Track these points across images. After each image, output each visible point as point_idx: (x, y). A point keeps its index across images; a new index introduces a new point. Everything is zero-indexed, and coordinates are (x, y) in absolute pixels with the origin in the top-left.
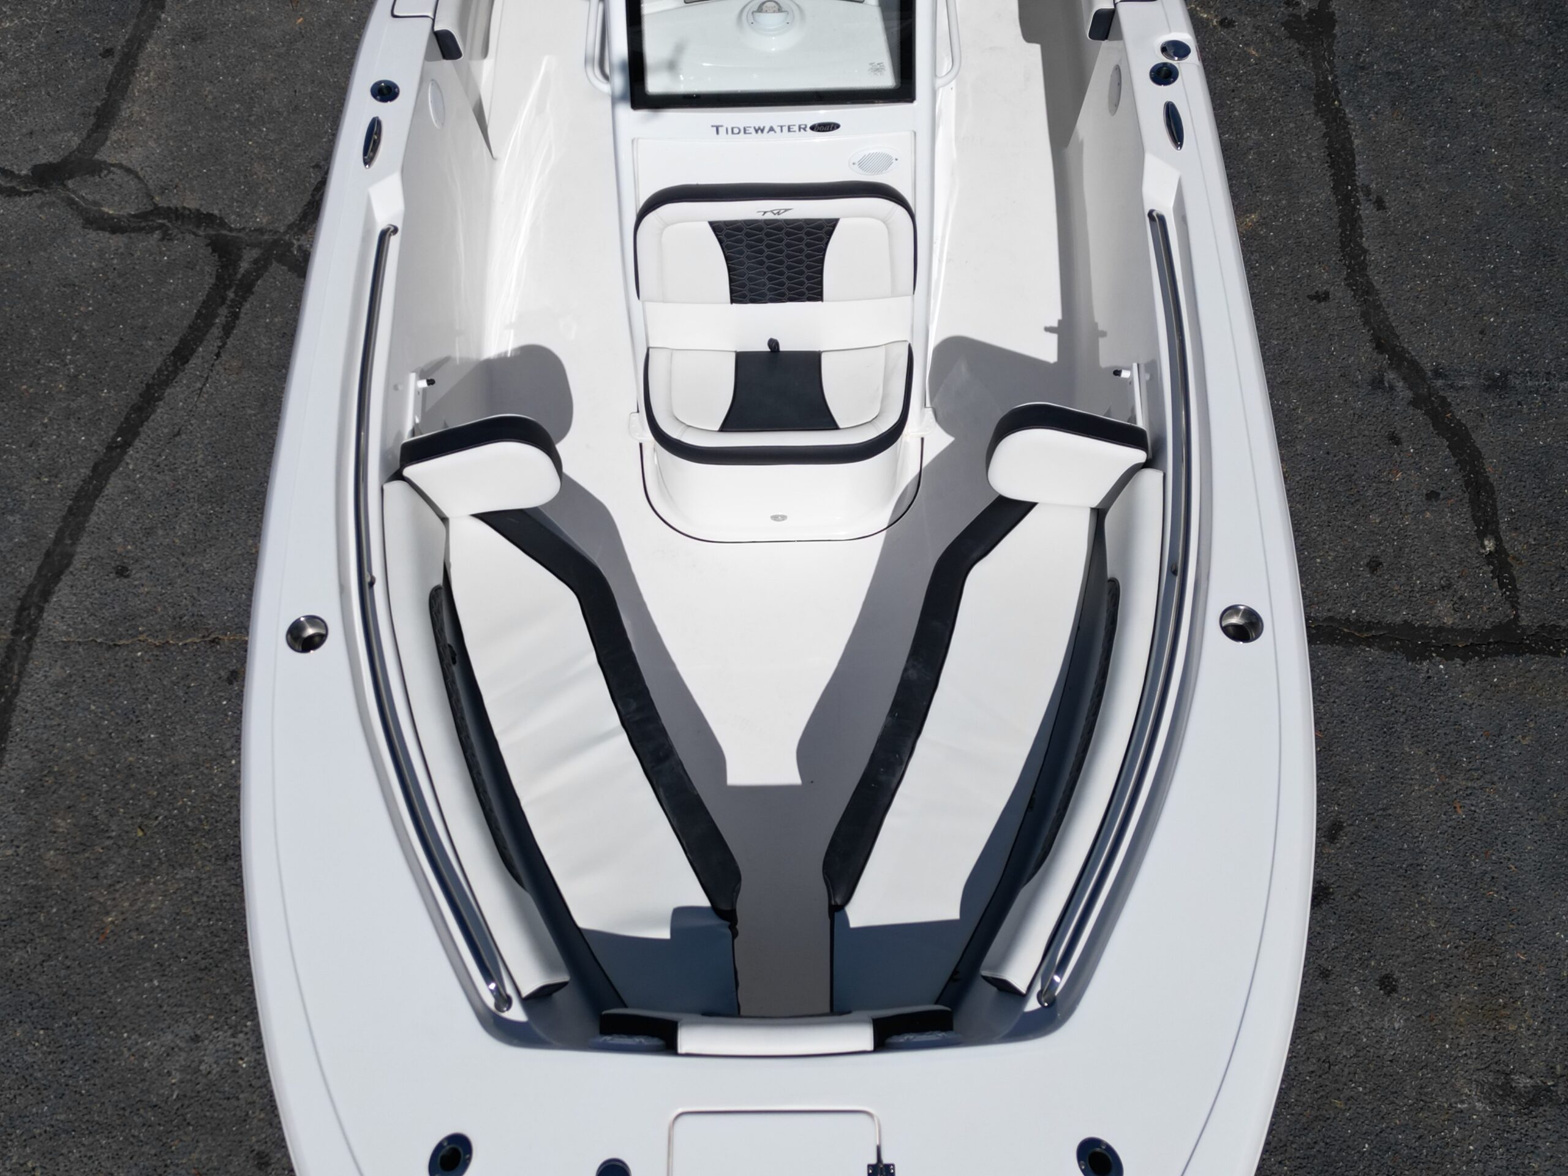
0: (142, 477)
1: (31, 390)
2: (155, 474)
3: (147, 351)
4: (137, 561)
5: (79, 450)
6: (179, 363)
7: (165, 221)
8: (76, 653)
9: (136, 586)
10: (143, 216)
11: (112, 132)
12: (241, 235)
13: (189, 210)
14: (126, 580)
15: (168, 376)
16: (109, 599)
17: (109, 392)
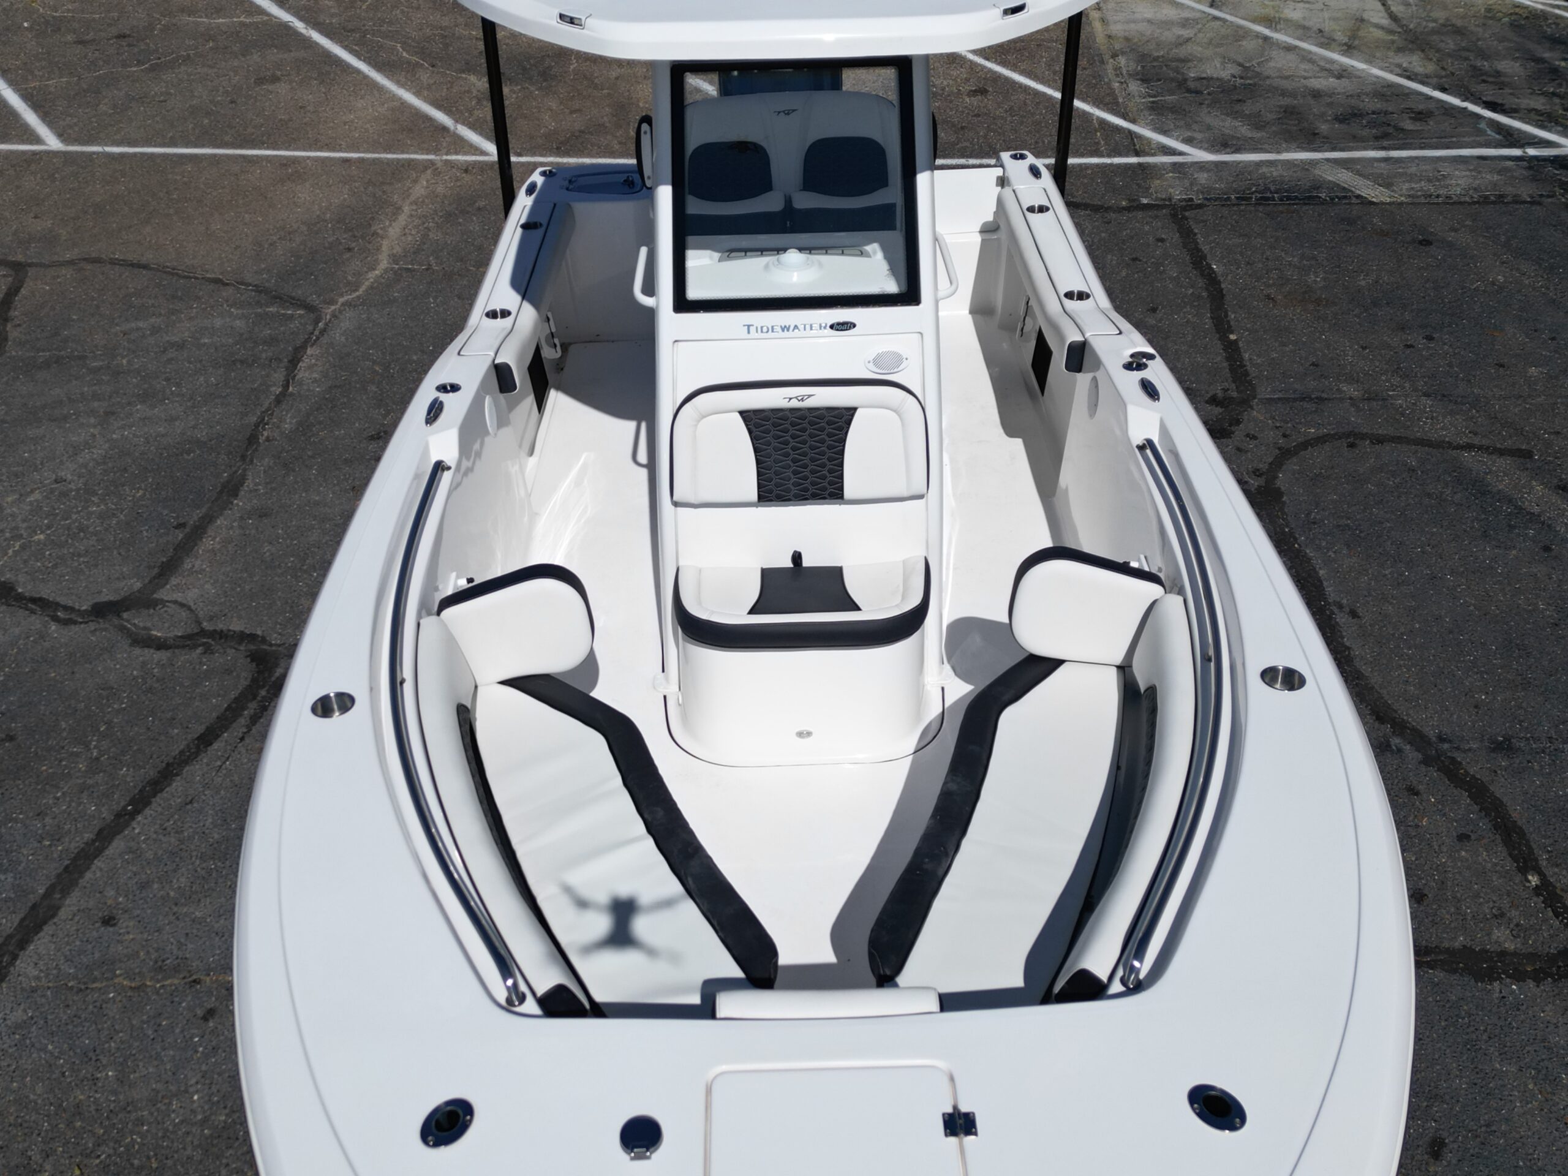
0: (148, 839)
1: (50, 771)
2: (161, 837)
3: (172, 738)
4: (126, 911)
5: (86, 818)
6: (202, 746)
7: (210, 641)
8: (43, 996)
9: (120, 934)
10: (189, 637)
11: (173, 579)
12: (280, 649)
13: (234, 632)
14: (111, 929)
15: (189, 757)
16: (90, 946)
17: (128, 770)
